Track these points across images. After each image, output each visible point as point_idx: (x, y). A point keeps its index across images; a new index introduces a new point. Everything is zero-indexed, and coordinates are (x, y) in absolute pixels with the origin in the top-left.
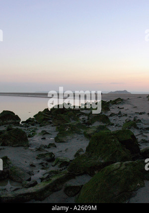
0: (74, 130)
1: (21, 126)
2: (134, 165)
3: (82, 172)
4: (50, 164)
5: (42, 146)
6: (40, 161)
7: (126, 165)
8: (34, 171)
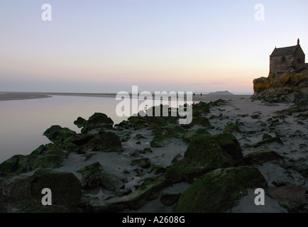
0: (171, 134)
1: (114, 129)
2: (237, 172)
3: (180, 179)
4: (145, 170)
5: (136, 151)
6: (135, 167)
7: (228, 171)
8: (128, 178)
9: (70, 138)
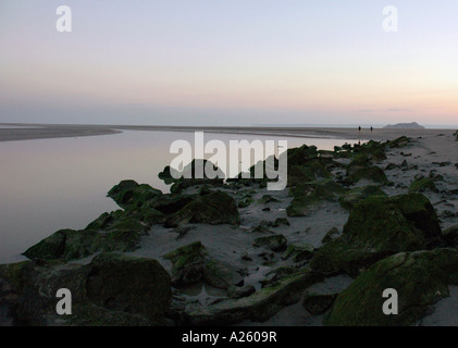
0: (321, 194)
1: (226, 187)
2: (431, 258)
3: (336, 270)
4: (277, 255)
5: (263, 222)
6: (261, 250)
7: (416, 257)
8: (249, 268)
9: (151, 201)
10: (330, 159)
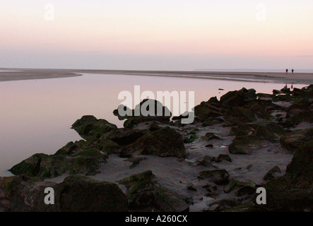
0: (262, 135)
1: (172, 124)
4: (220, 188)
5: (207, 157)
6: (204, 182)
8: (195, 197)
9: (108, 134)
10: (270, 101)
